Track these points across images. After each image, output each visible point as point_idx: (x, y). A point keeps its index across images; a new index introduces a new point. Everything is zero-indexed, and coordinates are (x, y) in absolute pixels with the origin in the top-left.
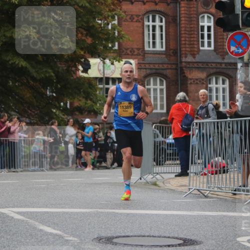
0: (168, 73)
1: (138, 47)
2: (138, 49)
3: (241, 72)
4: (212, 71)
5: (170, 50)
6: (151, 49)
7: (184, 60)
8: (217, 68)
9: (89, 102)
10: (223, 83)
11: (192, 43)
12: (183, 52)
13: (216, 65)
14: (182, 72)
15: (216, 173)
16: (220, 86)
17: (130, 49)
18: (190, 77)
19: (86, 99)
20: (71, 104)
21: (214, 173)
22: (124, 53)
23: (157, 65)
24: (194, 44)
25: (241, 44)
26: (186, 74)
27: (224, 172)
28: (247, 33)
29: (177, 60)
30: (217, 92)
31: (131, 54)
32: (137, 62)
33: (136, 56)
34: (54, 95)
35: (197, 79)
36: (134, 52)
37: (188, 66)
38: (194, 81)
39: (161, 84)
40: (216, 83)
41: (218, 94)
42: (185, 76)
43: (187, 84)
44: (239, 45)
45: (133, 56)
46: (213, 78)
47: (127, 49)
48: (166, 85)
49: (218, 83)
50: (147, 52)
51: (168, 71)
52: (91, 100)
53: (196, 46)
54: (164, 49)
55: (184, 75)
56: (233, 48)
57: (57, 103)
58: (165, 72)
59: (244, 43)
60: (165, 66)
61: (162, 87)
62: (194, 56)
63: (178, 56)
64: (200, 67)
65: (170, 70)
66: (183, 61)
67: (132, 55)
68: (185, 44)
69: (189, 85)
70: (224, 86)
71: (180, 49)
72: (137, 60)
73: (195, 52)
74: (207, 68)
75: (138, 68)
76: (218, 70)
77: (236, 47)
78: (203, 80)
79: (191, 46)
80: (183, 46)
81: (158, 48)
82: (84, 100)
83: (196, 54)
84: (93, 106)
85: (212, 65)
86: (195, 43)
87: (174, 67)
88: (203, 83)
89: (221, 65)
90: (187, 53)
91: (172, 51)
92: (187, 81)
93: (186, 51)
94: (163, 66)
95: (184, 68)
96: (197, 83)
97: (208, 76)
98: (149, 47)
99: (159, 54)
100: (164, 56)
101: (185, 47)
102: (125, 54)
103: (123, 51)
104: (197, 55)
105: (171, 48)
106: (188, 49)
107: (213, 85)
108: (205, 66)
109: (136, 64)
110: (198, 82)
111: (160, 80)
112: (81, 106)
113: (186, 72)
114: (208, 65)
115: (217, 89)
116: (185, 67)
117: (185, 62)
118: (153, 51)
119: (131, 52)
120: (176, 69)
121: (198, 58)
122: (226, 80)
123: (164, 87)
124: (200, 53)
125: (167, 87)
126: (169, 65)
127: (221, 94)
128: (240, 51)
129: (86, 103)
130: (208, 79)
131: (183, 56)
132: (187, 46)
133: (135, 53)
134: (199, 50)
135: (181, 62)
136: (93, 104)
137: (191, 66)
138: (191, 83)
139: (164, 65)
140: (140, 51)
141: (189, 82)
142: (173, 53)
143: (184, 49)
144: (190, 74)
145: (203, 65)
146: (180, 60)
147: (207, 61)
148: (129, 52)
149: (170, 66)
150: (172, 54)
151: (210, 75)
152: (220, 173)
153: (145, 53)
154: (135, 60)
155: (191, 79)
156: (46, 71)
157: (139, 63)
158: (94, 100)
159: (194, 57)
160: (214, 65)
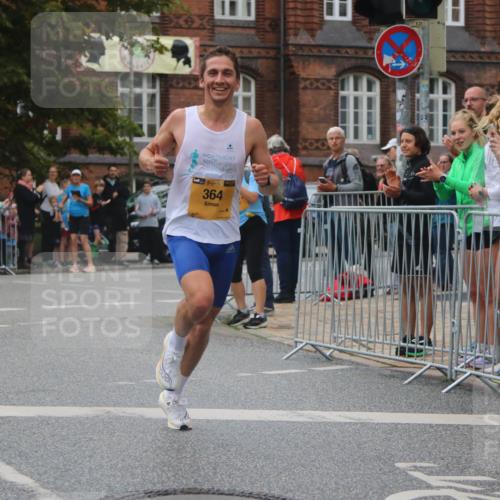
0: (261, 65)
1: (201, 12)
2: (201, 17)
3: (402, 106)
4: (347, 64)
5: (265, 19)
6: (227, 17)
7: (292, 40)
8: (357, 58)
9: (100, 129)
10: (370, 89)
11: (309, 6)
12: (291, 25)
13: (356, 53)
14: (289, 65)
15: (350, 298)
16: (364, 94)
17: (185, 18)
18: (303, 75)
19: (95, 123)
20: (64, 132)
21: (346, 297)
22: (172, 25)
23: (239, 50)
24: (312, 9)
25: (405, 51)
26: (296, 70)
27: (365, 296)
28: (416, 29)
29: (279, 38)
30: (356, 106)
31: (186, 26)
32: (198, 44)
33: (196, 31)
34: (31, 114)
35: (317, 80)
36: (193, 22)
37: (300, 53)
38: (311, 84)
39: (247, 88)
40: (356, 89)
41: (359, 110)
42: (293, 73)
43: (297, 89)
44: (399, 53)
45: (190, 31)
46: (348, 78)
47: (179, 17)
48: (257, 91)
49: (360, 88)
50: (219, 23)
51: (260, 61)
52: (104, 125)
53: (316, 13)
54: (253, 17)
55: (291, 70)
56: (388, 60)
57: (34, 131)
58: (254, 64)
59: (410, 49)
60: (255, 52)
61: (246, 94)
62: (312, 32)
63: (280, 32)
64: (324, 56)
65: (264, 61)
66: (290, 42)
67: (189, 28)
68: (295, 8)
69: (301, 91)
70: (370, 94)
71: (285, 19)
72: (197, 39)
73: (314, 25)
74: (337, 57)
75: (201, 56)
76: (359, 62)
77: (394, 57)
78: (329, 81)
79: (307, 13)
80: (291, 12)
81: (241, 15)
82: (89, 127)
83: (316, 30)
84: (107, 139)
85: (347, 52)
86: (316, 6)
87: (272, 53)
88: (330, 88)
89: (365, 53)
90: (298, 26)
91: (268, 22)
92: (298, 82)
93: (296, 22)
94: (250, 52)
95: (292, 58)
96: (317, 88)
97: (339, 74)
98: (223, 14)
99: (243, 27)
100: (253, 32)
101: (296, 15)
102: (175, 27)
103: (171, 21)
104: (319, 32)
105: (268, 15)
106: (300, 19)
107: (349, 92)
108: (334, 53)
109: (196, 47)
110: (319, 85)
111: (245, 79)
112: (85, 138)
113: (295, 64)
114: (338, 52)
115: (356, 99)
116: (295, 55)
117: (295, 45)
118: (231, 21)
119: (186, 21)
120: (276, 59)
121: (321, 38)
122: (374, 83)
123: (252, 94)
124: (325, 27)
125: (257, 94)
126: (261, 51)
127: (364, 110)
128: (403, 65)
129: (94, 133)
130: (340, 78)
131: (291, 32)
132: (299, 12)
133: (195, 25)
134: (322, 22)
135: (286, 45)
136: (109, 134)
137: (305, 53)
138: (305, 88)
139: (253, 50)
140: (205, 21)
141: (301, 86)
142: (270, 25)
143: (292, 19)
144: (304, 68)
145: (329, 51)
146: (285, 40)
147: (338, 44)
148: (181, 22)
149: (263, 53)
150: (268, 29)
151: (342, 73)
152: (358, 297)
153: (214, 26)
154: (195, 39)
155: (306, 79)
156: (13, 71)
157: (201, 45)
158: (111, 125)
159: (313, 36)
160: (351, 52)
